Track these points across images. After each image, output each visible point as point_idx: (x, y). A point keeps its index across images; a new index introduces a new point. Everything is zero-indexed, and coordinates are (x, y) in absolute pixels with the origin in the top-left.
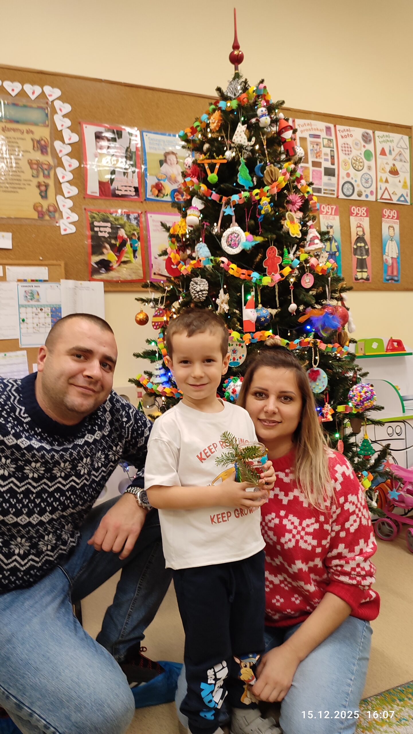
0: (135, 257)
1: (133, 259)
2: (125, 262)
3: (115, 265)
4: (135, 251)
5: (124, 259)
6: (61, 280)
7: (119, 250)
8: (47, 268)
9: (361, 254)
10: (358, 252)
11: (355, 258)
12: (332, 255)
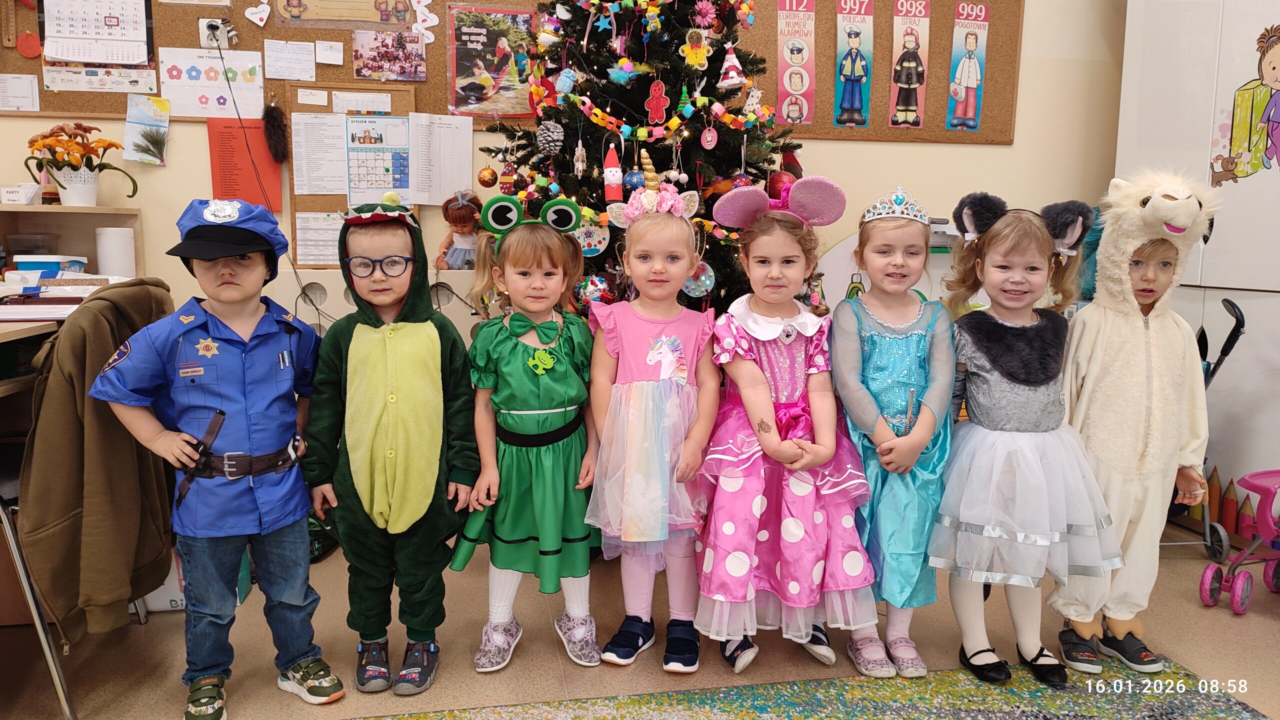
0: (520, 80)
1: (518, 84)
4: (522, 72)
5: (504, 83)
6: (410, 113)
7: (497, 69)
8: (389, 95)
9: (909, 81)
10: (904, 78)
11: (896, 87)
12: (853, 82)
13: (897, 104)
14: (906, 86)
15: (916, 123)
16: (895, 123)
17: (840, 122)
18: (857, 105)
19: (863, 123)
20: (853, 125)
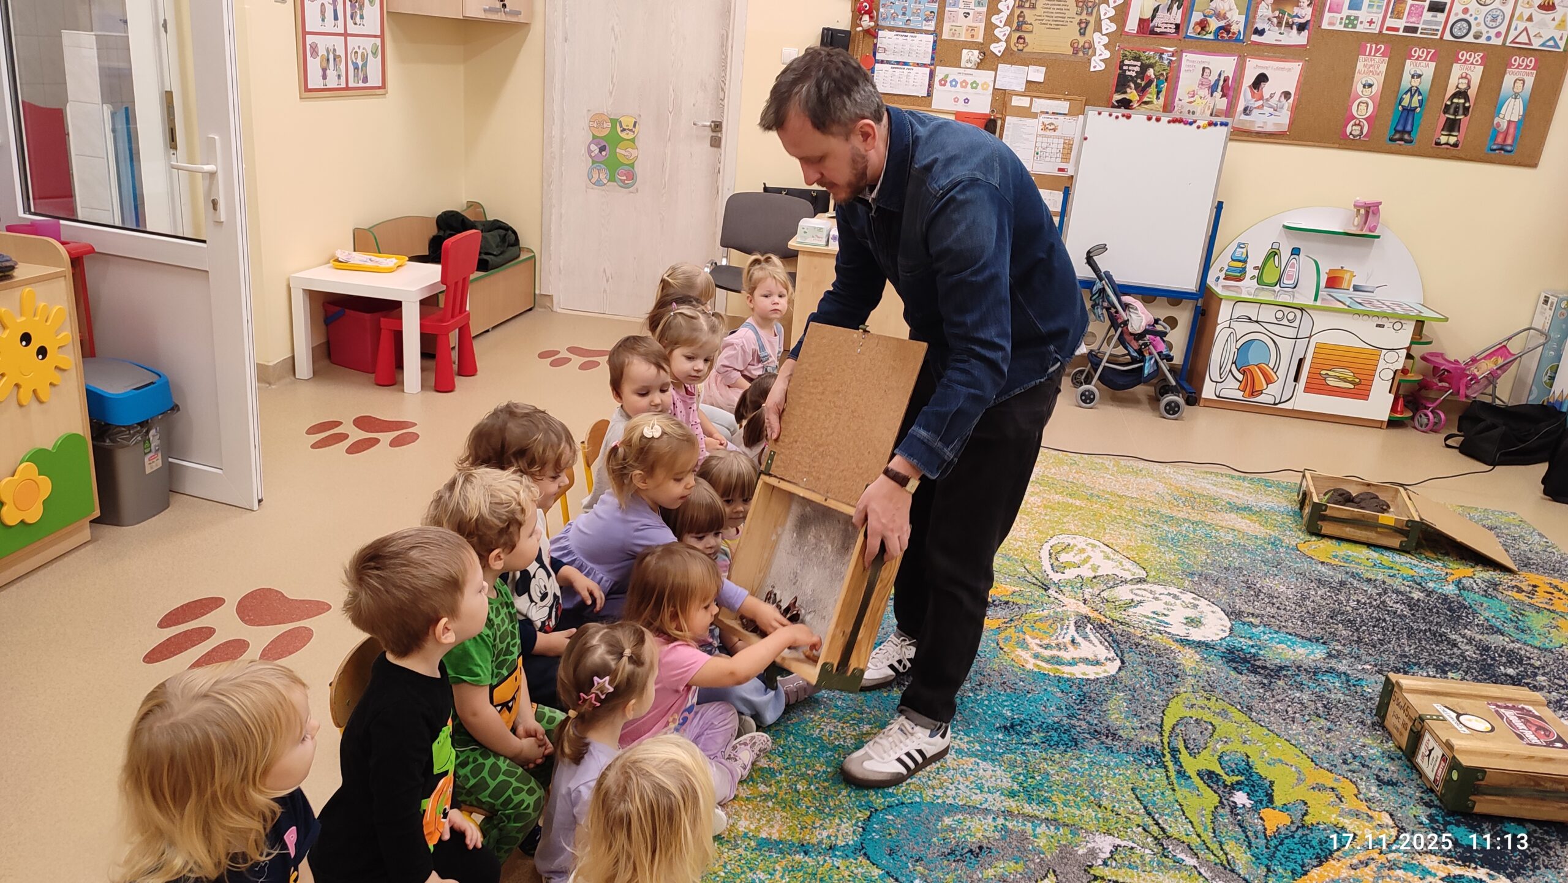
0: (1158, 98)
1: (1155, 101)
2: (1146, 103)
3: (1135, 105)
4: (1159, 92)
5: (1146, 99)
7: (1142, 90)
8: (1069, 102)
9: (1456, 113)
10: (1452, 110)
11: (1443, 118)
12: (1409, 111)
13: (1443, 130)
14: (1453, 117)
15: (1456, 145)
16: (1437, 144)
17: (1392, 140)
18: (1408, 128)
19: (1411, 142)
20: (1402, 143)
